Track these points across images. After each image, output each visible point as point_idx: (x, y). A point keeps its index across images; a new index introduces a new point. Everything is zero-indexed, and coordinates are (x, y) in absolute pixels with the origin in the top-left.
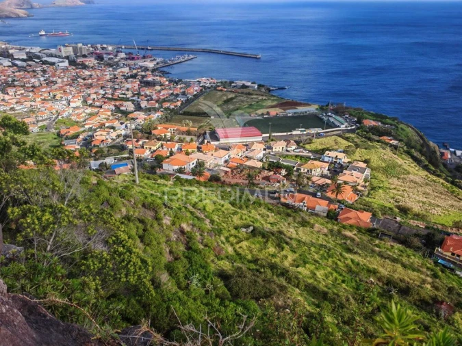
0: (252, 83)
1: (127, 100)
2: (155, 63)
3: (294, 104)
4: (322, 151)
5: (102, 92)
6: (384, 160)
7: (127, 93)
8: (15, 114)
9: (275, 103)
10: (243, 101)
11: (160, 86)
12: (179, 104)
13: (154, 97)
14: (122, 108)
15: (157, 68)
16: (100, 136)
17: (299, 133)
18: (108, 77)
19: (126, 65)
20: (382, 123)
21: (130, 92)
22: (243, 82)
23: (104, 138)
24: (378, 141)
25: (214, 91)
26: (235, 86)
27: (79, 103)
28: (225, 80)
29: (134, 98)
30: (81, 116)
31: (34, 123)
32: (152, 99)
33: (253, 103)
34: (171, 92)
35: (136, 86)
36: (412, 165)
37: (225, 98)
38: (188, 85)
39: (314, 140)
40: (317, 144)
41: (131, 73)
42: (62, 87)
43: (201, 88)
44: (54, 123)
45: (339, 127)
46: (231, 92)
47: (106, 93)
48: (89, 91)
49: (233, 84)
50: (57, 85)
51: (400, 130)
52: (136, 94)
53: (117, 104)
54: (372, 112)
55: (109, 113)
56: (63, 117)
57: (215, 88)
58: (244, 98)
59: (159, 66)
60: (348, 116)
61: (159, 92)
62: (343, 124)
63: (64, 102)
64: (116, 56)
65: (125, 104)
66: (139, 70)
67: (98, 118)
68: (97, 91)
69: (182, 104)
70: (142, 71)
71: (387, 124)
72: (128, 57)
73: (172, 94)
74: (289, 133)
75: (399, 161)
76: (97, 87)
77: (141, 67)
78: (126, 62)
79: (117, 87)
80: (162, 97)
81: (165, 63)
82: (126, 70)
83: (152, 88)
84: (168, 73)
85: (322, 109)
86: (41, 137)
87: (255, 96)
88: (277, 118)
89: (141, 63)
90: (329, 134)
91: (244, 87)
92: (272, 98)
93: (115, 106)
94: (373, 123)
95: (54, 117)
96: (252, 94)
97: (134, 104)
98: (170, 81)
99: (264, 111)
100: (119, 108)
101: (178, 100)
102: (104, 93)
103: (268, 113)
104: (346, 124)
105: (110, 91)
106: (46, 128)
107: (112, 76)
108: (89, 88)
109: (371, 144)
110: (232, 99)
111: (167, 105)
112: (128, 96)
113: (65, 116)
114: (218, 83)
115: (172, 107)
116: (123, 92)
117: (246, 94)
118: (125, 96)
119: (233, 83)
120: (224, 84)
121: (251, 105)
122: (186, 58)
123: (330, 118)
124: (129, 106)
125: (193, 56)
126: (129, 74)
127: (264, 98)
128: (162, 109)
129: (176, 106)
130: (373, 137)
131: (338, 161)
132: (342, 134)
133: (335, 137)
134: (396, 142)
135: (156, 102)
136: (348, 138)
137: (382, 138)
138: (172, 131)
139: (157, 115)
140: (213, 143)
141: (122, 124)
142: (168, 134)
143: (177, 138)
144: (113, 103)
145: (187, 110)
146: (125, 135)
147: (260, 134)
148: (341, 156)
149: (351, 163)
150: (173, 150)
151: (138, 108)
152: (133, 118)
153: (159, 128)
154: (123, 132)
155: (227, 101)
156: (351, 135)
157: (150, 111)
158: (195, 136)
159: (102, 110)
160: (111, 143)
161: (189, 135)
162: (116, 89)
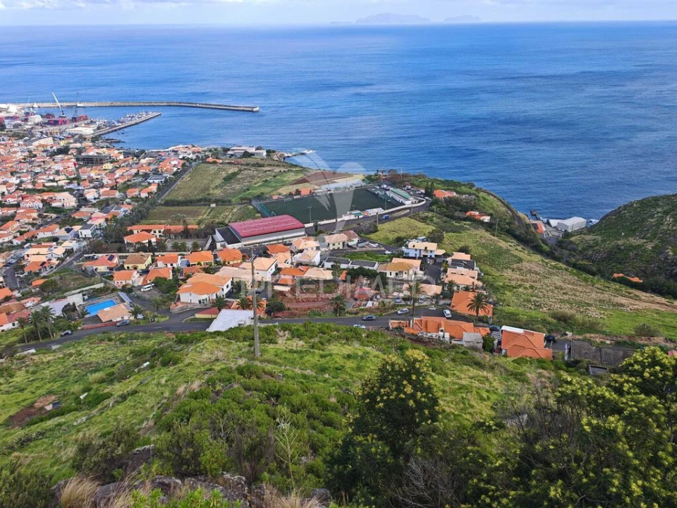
0: (257, 149)
1: (61, 189)
2: (94, 126)
3: (329, 176)
4: (400, 241)
5: (14, 180)
7: (57, 178)
9: (299, 176)
10: (253, 177)
11: (111, 162)
12: (154, 188)
13: (105, 182)
14: (54, 205)
15: (100, 136)
16: (35, 256)
17: (352, 217)
18: (19, 156)
19: (47, 134)
20: (457, 192)
22: (243, 148)
23: (44, 259)
24: (465, 219)
25: (204, 165)
26: (232, 155)
28: (215, 147)
29: (71, 186)
32: (102, 186)
33: (268, 179)
34: (134, 171)
35: (71, 165)
36: (519, 248)
37: (224, 174)
38: (159, 159)
39: (380, 226)
40: (387, 231)
41: (59, 147)
43: (183, 162)
45: (404, 204)
46: (230, 163)
47: (22, 182)
49: (229, 152)
51: (481, 199)
52: (74, 179)
53: (45, 198)
54: (439, 179)
55: (35, 215)
57: (204, 160)
58: (252, 172)
59: (102, 131)
60: (410, 187)
61: (112, 172)
62: (407, 199)
64: (26, 120)
65: (59, 196)
66: (72, 141)
67: (16, 225)
70: (75, 142)
71: (465, 194)
72: (46, 120)
73: (137, 174)
74: (339, 220)
75: (503, 244)
77: (73, 136)
78: (44, 130)
79: (38, 170)
80: (121, 181)
81: (111, 127)
82: (48, 141)
83: (99, 167)
84: (119, 142)
85: (370, 179)
87: (268, 169)
88: (313, 198)
89: (71, 129)
90: (395, 215)
91: (247, 155)
92: (294, 169)
93: (43, 201)
94: (447, 194)
96: (263, 166)
97: (75, 196)
98: (127, 154)
99: (293, 189)
100: (50, 205)
101: (150, 184)
102: (18, 181)
103: (298, 192)
104: (411, 199)
105: (28, 179)
107: (26, 154)
109: (457, 224)
110: (235, 174)
111: (134, 192)
112: (60, 183)
114: (205, 151)
115: (144, 195)
116: (51, 178)
117: (253, 165)
118: (55, 184)
119: (229, 150)
120: (215, 153)
121: (266, 181)
122: (144, 117)
123: (387, 192)
124: (68, 200)
125: (155, 114)
126: (54, 148)
127: (283, 169)
128: (128, 200)
129: (150, 193)
130: (457, 214)
131: (429, 254)
132: (413, 213)
133: (406, 219)
134: (487, 219)
135: (112, 188)
136: (424, 220)
137: (468, 214)
138: (158, 234)
139: (122, 210)
140: (230, 246)
141: (68, 231)
142: (153, 240)
143: (169, 245)
144: (38, 197)
145: (170, 198)
146: (79, 250)
147: (301, 225)
148: (432, 246)
149: (446, 255)
150: (175, 265)
151: (82, 201)
152: (82, 220)
153: (135, 232)
154: (74, 245)
155: (228, 179)
156: (426, 214)
157: (108, 205)
158: (198, 237)
159: (22, 211)
160: (58, 265)
161: (187, 237)
162: (37, 173)
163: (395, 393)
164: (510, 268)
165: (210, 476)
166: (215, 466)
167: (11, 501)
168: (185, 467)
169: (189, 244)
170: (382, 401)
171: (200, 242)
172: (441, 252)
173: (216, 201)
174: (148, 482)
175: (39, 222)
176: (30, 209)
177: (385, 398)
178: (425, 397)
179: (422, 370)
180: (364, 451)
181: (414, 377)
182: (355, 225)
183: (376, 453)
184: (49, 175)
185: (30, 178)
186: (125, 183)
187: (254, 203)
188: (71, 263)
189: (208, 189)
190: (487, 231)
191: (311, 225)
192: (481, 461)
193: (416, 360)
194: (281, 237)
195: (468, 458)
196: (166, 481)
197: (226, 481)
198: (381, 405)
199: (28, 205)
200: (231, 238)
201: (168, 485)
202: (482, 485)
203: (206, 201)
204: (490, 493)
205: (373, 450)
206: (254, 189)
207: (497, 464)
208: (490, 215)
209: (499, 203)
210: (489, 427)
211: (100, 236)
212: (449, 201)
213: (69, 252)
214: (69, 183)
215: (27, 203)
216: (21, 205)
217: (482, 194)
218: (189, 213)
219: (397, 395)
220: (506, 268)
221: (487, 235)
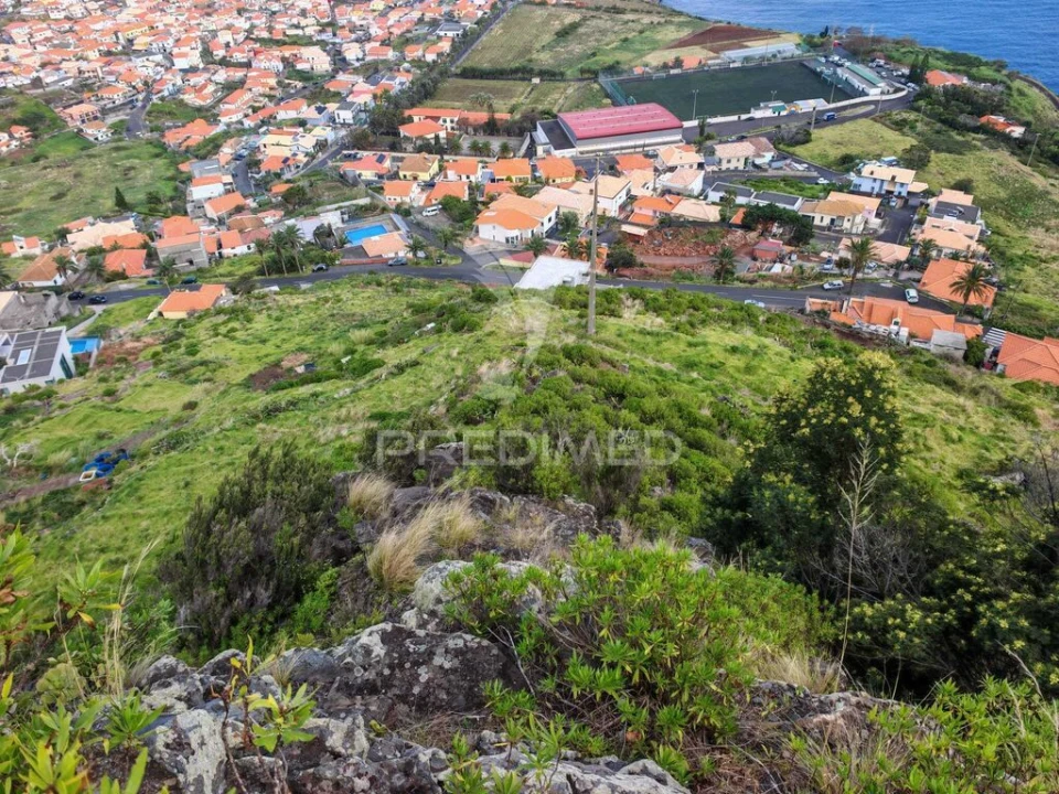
1: (309, 42)
3: (736, 34)
4: (848, 162)
5: (242, 24)
6: (1002, 182)
7: (303, 23)
8: (46, 94)
9: (685, 33)
10: (603, 32)
12: (445, 46)
13: (375, 31)
14: (299, 66)
17: (768, 113)
20: (971, 77)
21: (311, 21)
24: (976, 130)
27: (195, 59)
30: (206, 91)
31: (96, 118)
32: (369, 39)
33: (630, 36)
34: (416, 15)
37: (557, 25)
39: (816, 133)
40: (826, 142)
42: (142, 16)
44: (143, 116)
45: (867, 95)
46: (569, 7)
47: (253, 27)
48: (210, 23)
50: (126, 11)
51: (1015, 94)
52: (328, 25)
53: (287, 54)
54: (941, 49)
55: (273, 82)
56: (162, 99)
58: (604, 22)
60: (882, 62)
61: (384, 15)
62: (874, 85)
63: (159, 58)
65: (306, 52)
67: (247, 96)
68: (230, 21)
69: (454, 47)
71: (985, 81)
73: (421, 20)
74: (744, 117)
75: (1039, 181)
76: (229, 11)
80: (396, 31)
83: (364, 7)
85: (810, 43)
86: (123, 153)
88: (703, 74)
90: (845, 113)
92: (676, 19)
93: (284, 59)
94: (951, 80)
95: (141, 97)
96: (622, 11)
97: (329, 54)
99: (669, 56)
100: (293, 66)
101: (439, 38)
102: (247, 26)
103: (678, 63)
104: (882, 85)
105: (261, 22)
106: (128, 130)
108: (209, 15)
109: (959, 138)
110: (574, 26)
112: (309, 31)
113: (166, 93)
115: (430, 57)
116: (295, 21)
117: (608, 11)
118: (300, 32)
121: (626, 40)
124: (315, 60)
127: (656, 19)
128: (406, 65)
129: (440, 55)
130: (962, 118)
131: (897, 189)
132: (880, 113)
133: (866, 122)
134: (1018, 131)
135: (384, 43)
136: (899, 126)
137: (984, 120)
138: (449, 124)
139: (397, 81)
140: (558, 153)
141: (320, 110)
142: (442, 134)
143: (465, 143)
144: (276, 53)
145: (468, 64)
146: (336, 143)
147: (676, 122)
148: (906, 176)
149: (928, 193)
150: (473, 178)
151: (340, 63)
152: (338, 94)
153: (416, 119)
154: (328, 134)
155: (565, 33)
156: (905, 115)
157: (377, 71)
158: (509, 135)
159: (254, 74)
160: (306, 164)
161: (492, 134)
162: (274, 13)
163: (832, 415)
164: (1043, 226)
165: (546, 498)
166: (554, 485)
167: (293, 493)
168: (512, 480)
169: (496, 144)
170: (808, 424)
171: (512, 142)
172: (920, 187)
173: (543, 74)
174: (466, 494)
175: (278, 93)
176: (266, 73)
177: (814, 421)
178: (883, 427)
179: (884, 385)
180: (776, 496)
181: (868, 394)
182: (771, 129)
183: (796, 503)
184: (292, 16)
185: (264, 20)
186: (402, 35)
187: (602, 79)
188: (324, 162)
189: (529, 51)
190: (1013, 153)
191: (695, 123)
192: (966, 538)
193: (875, 368)
194: (641, 142)
195: (946, 533)
196: (490, 495)
197: (567, 509)
198: (807, 431)
199: (263, 65)
200: (562, 139)
201: (493, 502)
202: (960, 574)
203: (524, 73)
204: (973, 588)
205: (791, 497)
206: (605, 53)
207: (998, 549)
208: (1027, 124)
209: (1049, 103)
210: (994, 491)
211: (365, 122)
212: (954, 94)
213: (321, 145)
214: (321, 31)
215: (262, 63)
216: (254, 65)
217: (1017, 84)
218: (496, 92)
219: (836, 419)
220: (1035, 225)
221: (1013, 162)
